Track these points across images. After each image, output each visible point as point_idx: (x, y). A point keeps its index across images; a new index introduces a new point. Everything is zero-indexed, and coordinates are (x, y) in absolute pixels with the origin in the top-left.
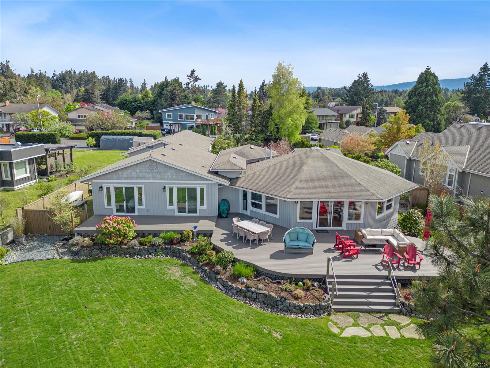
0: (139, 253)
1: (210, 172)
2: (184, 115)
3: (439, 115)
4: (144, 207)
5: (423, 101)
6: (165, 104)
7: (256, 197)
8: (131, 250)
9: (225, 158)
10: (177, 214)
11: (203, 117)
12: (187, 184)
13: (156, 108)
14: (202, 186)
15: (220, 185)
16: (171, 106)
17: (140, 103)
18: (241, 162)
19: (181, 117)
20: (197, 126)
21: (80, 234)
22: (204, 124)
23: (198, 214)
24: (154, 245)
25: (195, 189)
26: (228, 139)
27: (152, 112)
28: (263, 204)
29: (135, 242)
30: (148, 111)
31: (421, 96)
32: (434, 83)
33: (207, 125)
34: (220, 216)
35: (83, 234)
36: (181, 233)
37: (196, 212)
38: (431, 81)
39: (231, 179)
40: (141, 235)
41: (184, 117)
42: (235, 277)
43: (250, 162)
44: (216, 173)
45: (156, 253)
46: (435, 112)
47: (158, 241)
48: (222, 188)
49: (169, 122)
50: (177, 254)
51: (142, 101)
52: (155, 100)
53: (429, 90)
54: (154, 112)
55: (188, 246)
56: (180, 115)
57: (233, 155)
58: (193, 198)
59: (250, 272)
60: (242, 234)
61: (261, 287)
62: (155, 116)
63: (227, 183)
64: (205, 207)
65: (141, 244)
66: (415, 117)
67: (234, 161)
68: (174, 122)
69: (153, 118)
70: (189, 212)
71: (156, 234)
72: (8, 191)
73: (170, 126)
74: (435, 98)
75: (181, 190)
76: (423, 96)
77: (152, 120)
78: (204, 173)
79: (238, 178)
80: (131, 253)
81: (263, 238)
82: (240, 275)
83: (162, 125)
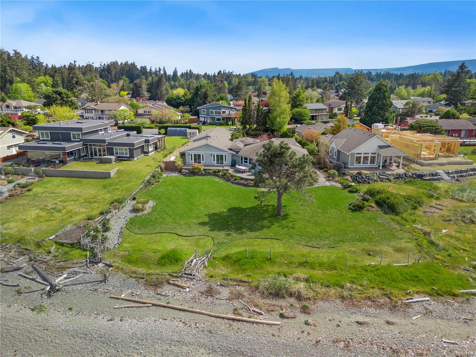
0: (204, 175)
1: (228, 149)
2: (214, 111)
3: (387, 113)
4: (204, 161)
5: (377, 103)
6: (200, 102)
7: (246, 159)
8: (202, 174)
9: (235, 144)
10: (216, 164)
11: (227, 112)
12: (220, 153)
13: (194, 104)
14: (225, 154)
15: (232, 154)
16: (205, 103)
17: (182, 100)
18: (241, 145)
19: (212, 112)
20: (223, 119)
21: (184, 169)
22: (227, 118)
23: (224, 165)
24: (209, 173)
25: (223, 155)
26: (240, 132)
27: (190, 107)
28: (248, 161)
29: (203, 172)
30: (188, 106)
31: (375, 100)
32: (384, 91)
33: (229, 118)
34: (232, 166)
35: (186, 169)
36: (218, 169)
37: (223, 164)
38: (382, 90)
39: (236, 152)
40: (204, 170)
41: (214, 113)
42: (235, 180)
43: (245, 145)
44: (231, 149)
45: (210, 175)
46: (385, 111)
47: (211, 172)
48: (233, 155)
49: (204, 116)
50: (218, 176)
51: (183, 98)
52: (192, 98)
53: (381, 96)
54: (192, 107)
55: (221, 173)
56: (211, 111)
57: (238, 142)
58: (222, 159)
59: (239, 179)
60: (238, 170)
61: (242, 182)
62: (193, 110)
63: (235, 153)
64: (226, 162)
65: (205, 172)
66: (371, 114)
67: (237, 144)
68: (207, 115)
69: (191, 111)
70: (221, 164)
71: (210, 170)
72: (147, 156)
73: (205, 118)
74: (384, 101)
75: (218, 156)
76: (377, 100)
77: (191, 113)
78: (226, 149)
79: (239, 152)
80: (202, 175)
81: (245, 171)
82: (236, 179)
83: (199, 117)
